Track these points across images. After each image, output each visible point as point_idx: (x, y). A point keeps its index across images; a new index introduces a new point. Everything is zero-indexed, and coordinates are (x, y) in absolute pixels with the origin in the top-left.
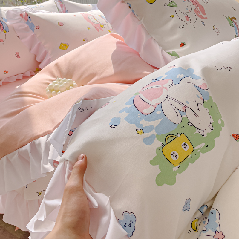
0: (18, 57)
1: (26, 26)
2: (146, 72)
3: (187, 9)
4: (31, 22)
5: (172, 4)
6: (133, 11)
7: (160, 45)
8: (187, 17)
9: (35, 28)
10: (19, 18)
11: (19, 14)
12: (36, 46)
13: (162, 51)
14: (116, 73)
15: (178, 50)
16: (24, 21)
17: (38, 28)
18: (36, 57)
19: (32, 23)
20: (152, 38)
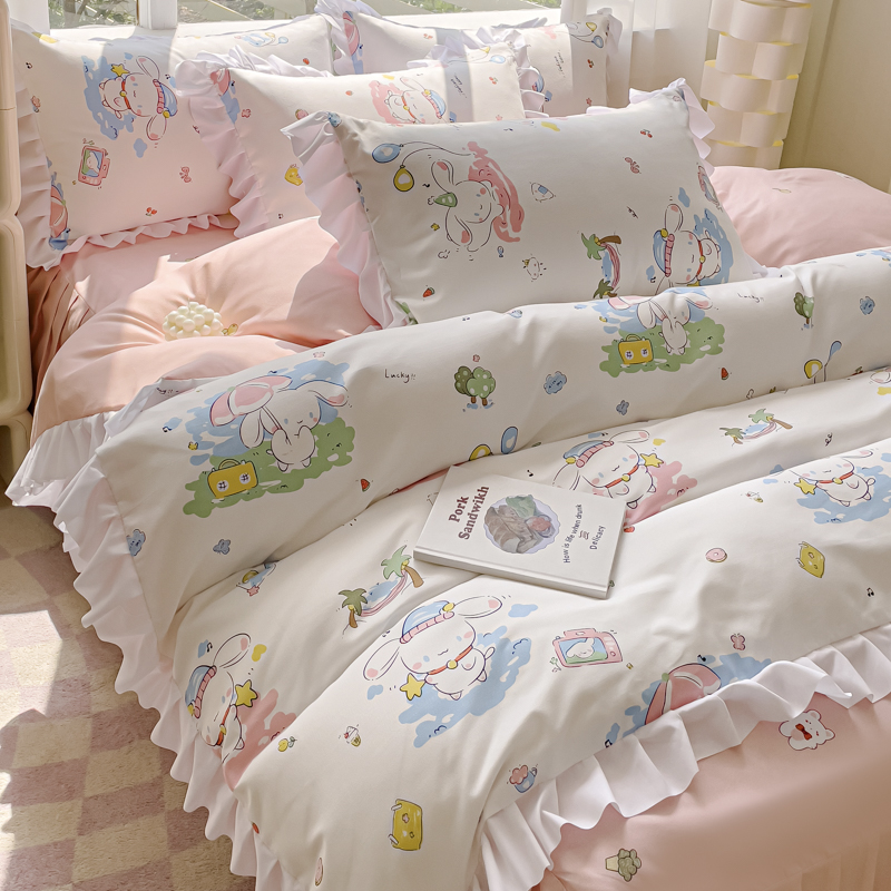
0: (186, 179)
1: (220, 104)
2: (342, 331)
3: (477, 215)
4: (233, 96)
5: (447, 200)
6: (363, 199)
7: (388, 282)
8: (467, 235)
9: (239, 115)
10: (207, 84)
11: (210, 72)
12: (233, 158)
13: (385, 296)
14: (291, 320)
15: (415, 303)
16: (216, 91)
17: (247, 114)
18: (231, 181)
19: (235, 100)
20: (380, 264)
